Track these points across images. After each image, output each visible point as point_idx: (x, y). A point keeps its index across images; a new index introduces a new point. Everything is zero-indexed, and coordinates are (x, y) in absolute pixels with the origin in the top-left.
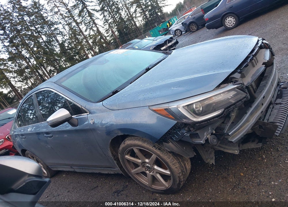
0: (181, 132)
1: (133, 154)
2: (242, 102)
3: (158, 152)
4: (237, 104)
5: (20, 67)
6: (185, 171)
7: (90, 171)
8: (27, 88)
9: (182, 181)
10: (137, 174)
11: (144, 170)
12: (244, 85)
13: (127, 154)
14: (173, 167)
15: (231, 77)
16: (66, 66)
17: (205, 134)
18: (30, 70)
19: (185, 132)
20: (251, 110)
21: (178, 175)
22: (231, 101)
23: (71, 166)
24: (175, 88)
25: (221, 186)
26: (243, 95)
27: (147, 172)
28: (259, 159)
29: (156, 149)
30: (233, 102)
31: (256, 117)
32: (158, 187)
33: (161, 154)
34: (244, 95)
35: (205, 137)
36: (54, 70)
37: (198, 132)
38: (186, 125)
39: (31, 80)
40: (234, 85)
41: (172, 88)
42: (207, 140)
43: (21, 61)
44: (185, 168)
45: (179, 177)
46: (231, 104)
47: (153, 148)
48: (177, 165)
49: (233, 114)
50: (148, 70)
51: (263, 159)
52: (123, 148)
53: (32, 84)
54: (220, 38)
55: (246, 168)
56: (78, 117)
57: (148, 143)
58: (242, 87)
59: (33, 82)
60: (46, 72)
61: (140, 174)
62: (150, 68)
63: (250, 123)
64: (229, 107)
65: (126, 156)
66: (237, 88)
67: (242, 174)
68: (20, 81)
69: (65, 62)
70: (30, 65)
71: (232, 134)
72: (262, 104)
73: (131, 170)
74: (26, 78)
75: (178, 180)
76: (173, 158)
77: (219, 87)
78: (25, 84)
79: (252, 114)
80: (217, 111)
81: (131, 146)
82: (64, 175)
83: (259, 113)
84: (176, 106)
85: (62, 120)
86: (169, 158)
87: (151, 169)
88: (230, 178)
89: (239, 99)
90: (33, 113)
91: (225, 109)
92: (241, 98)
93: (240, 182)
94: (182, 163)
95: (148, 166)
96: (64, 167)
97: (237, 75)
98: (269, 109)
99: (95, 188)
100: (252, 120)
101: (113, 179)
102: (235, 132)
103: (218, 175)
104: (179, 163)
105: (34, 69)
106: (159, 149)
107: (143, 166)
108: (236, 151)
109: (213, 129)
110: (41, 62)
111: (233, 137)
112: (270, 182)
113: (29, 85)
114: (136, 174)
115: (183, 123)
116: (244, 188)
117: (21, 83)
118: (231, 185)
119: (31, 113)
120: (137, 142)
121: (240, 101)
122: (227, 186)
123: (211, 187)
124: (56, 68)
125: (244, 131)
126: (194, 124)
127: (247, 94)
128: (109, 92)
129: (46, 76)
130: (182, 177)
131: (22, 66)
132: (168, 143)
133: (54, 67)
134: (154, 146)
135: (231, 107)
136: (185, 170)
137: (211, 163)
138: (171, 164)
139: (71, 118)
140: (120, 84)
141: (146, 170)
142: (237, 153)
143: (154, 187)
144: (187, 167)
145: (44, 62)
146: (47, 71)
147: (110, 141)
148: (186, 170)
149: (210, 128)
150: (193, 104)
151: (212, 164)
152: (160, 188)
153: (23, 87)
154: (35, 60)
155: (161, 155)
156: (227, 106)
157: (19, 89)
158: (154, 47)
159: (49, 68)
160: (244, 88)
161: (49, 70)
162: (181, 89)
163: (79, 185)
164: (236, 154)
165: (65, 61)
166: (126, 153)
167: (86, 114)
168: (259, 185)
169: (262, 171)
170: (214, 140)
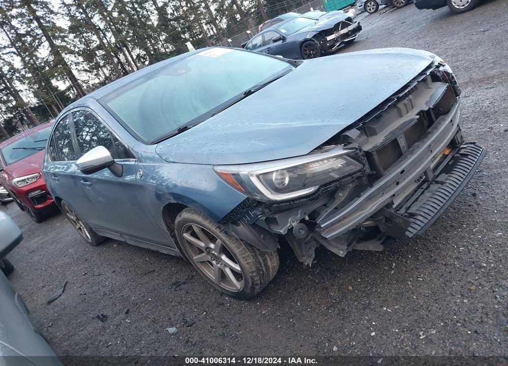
0: (253, 212)
1: (194, 234)
2: (352, 178)
3: (223, 237)
4: (343, 180)
5: (88, 45)
6: (264, 270)
7: (146, 247)
8: (99, 83)
9: (257, 284)
10: (202, 262)
11: (209, 258)
12: (360, 150)
13: (187, 232)
14: (243, 262)
15: (343, 134)
16: (167, 50)
17: (290, 220)
18: (104, 53)
19: (259, 213)
20: (371, 191)
21: (251, 275)
22: (332, 174)
23: (121, 234)
24: (257, 142)
25: (315, 300)
26: (356, 166)
27: (214, 262)
28: (386, 268)
29: (220, 232)
30: (337, 176)
31: (379, 203)
32: (228, 287)
33: (227, 240)
34: (359, 166)
35: (289, 225)
36: (145, 55)
37: (276, 216)
38: (259, 203)
39: (104, 70)
40: (344, 149)
41: (253, 141)
42: (290, 230)
43: (90, 34)
44: (264, 265)
45: (252, 277)
46: (332, 180)
47: (217, 229)
48: (251, 259)
49: (342, 195)
50: (248, 93)
51: (391, 269)
52: (179, 222)
53: (106, 78)
54: (380, 49)
55: (361, 279)
56: (123, 163)
57: (210, 222)
58: (356, 154)
59: (108, 75)
60: (130, 58)
61: (206, 263)
62: (252, 91)
63: (365, 212)
64: (330, 183)
65: (185, 235)
66: (347, 154)
67: (351, 288)
68: (86, 70)
69: (164, 43)
70: (103, 43)
71: (327, 227)
72: (398, 183)
73: (193, 255)
74: (97, 66)
75: (250, 281)
76: (244, 249)
77: (320, 148)
78: (94, 77)
79: (370, 198)
80: (307, 188)
81: (189, 222)
82: (115, 245)
83: (388, 197)
84: (247, 173)
85: (100, 164)
86: (238, 248)
87: (219, 260)
88: (332, 291)
89: (348, 174)
90: (90, 131)
91: (321, 186)
92: (353, 171)
93: (342, 299)
94: (259, 257)
95: (214, 254)
96: (113, 234)
97: (354, 134)
98: (420, 189)
99: (152, 272)
100: (370, 207)
101: (178, 262)
102: (332, 224)
103: (318, 283)
104: (255, 257)
105: (112, 52)
106: (226, 233)
107: (209, 253)
108: (341, 252)
109: (305, 213)
110: (124, 39)
111: (329, 232)
112: (382, 307)
113: (101, 79)
114: (200, 262)
115: (255, 200)
116: (344, 310)
117: (88, 73)
118: (328, 302)
119: (88, 132)
120: (195, 217)
121: (348, 176)
122: (323, 302)
123: (301, 300)
124: (148, 53)
125: (350, 224)
126: (271, 204)
127: (364, 165)
128: (176, 127)
129: (130, 65)
130: (257, 278)
131: (91, 43)
132: (238, 225)
133: (146, 49)
134: (219, 227)
135: (332, 184)
136: (264, 268)
137: (306, 264)
138: (240, 257)
139: (113, 162)
140: (195, 116)
141: (213, 258)
142: (342, 254)
143: (223, 285)
144: (269, 264)
145: (129, 39)
146: (132, 57)
147: (162, 208)
148: (266, 268)
149: (299, 212)
150: (272, 172)
151: (308, 265)
152: (230, 289)
153: (91, 82)
154: (114, 34)
155: (227, 242)
156: (324, 183)
157: (84, 85)
158: (315, 33)
159: (137, 51)
160: (359, 156)
161: (136, 54)
162: (263, 145)
163: (130, 264)
164: (341, 256)
165: (166, 41)
166: (185, 230)
167: (134, 159)
168: (366, 308)
169: (380, 287)
170: (301, 231)
